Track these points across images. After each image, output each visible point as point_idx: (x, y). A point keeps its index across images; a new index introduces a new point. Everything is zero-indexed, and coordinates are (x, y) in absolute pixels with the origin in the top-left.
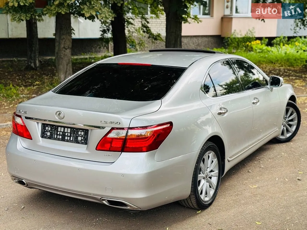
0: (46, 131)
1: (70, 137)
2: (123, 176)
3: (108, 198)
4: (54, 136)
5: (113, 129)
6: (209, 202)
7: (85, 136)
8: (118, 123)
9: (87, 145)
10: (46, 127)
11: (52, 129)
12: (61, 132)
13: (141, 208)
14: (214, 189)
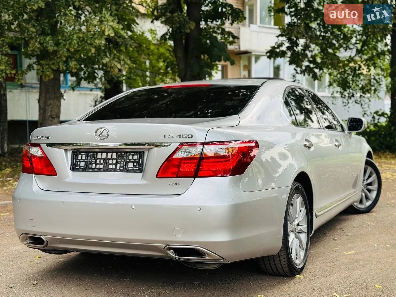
0: (78, 161)
1: (116, 164)
2: (199, 209)
3: (176, 245)
4: (92, 166)
5: (182, 145)
6: (301, 266)
7: (139, 160)
8: (190, 136)
9: (142, 173)
10: (78, 155)
11: (88, 158)
12: (102, 159)
13: (223, 259)
14: (303, 249)
